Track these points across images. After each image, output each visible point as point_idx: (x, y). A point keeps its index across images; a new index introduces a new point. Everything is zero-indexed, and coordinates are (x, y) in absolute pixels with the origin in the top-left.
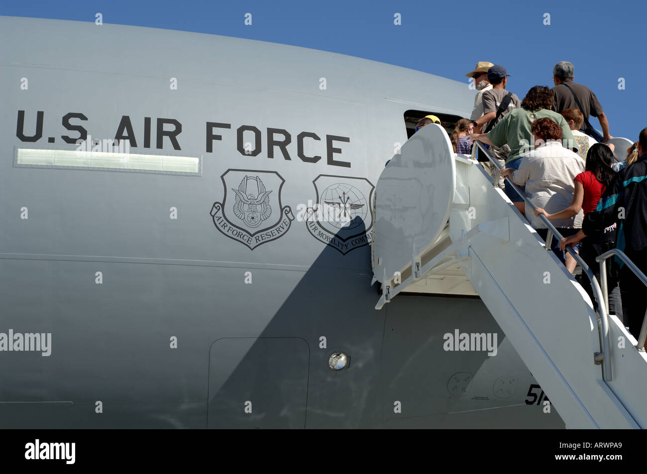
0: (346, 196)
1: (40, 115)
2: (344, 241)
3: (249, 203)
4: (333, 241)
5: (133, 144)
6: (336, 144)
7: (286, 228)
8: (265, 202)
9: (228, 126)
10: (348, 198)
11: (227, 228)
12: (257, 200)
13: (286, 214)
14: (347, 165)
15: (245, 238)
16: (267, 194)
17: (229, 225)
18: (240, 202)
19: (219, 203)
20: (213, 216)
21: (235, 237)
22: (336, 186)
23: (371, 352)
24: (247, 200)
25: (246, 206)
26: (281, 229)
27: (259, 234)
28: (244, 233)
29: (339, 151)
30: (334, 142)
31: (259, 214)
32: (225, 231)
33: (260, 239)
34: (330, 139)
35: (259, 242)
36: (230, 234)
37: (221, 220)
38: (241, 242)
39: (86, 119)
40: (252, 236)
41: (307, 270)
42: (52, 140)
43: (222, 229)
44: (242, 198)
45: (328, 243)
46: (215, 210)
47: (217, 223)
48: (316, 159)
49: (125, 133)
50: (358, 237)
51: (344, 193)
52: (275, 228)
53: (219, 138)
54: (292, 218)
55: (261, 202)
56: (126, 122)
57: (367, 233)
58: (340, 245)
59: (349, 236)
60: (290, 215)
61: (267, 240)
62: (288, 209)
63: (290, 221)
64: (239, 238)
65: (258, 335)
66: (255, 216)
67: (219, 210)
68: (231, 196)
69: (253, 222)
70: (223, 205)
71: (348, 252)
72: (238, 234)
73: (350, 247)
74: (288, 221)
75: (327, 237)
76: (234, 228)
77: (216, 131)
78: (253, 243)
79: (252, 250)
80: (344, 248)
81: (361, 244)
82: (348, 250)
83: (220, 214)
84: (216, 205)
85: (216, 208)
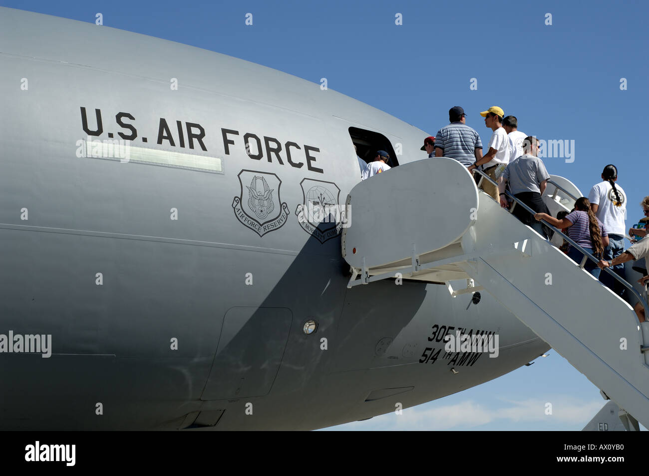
0: (323, 197)
1: (98, 112)
2: (323, 233)
3: (258, 198)
4: (315, 232)
5: (173, 144)
6: (312, 153)
7: (284, 221)
8: (269, 199)
9: (236, 133)
10: (324, 198)
11: (244, 219)
12: (265, 196)
13: (284, 209)
14: (321, 171)
15: (257, 227)
16: (270, 192)
17: (246, 216)
18: (253, 197)
19: (237, 197)
20: (234, 208)
21: (250, 226)
22: (315, 188)
23: (332, 320)
24: (257, 195)
25: (257, 201)
26: (281, 221)
27: (266, 225)
28: (256, 223)
29: (314, 159)
30: (310, 151)
31: (266, 208)
32: (243, 221)
33: (267, 228)
34: (307, 148)
35: (266, 231)
36: (246, 223)
37: (239, 212)
38: (253, 230)
39: (134, 119)
40: (261, 225)
41: (298, 254)
42: (111, 135)
43: (240, 219)
44: (253, 194)
45: (312, 233)
46: (235, 203)
47: (237, 213)
48: (300, 165)
49: (165, 134)
50: (331, 231)
51: (321, 195)
52: (277, 220)
53: (232, 142)
54: (288, 213)
55: (267, 198)
56: (163, 124)
57: (337, 227)
58: (320, 236)
59: (326, 229)
60: (286, 210)
61: (272, 229)
62: (285, 205)
63: (287, 214)
64: (252, 227)
65: (259, 305)
66: (263, 209)
67: (238, 203)
68: (246, 191)
69: (262, 214)
70: (241, 199)
71: (325, 241)
72: (252, 224)
73: (327, 238)
74: (285, 214)
75: (311, 229)
76: (249, 219)
77: (230, 137)
78: (262, 232)
79: (261, 237)
80: (322, 238)
81: (333, 236)
82: (324, 240)
83: (239, 206)
84: (236, 199)
85: (236, 201)
